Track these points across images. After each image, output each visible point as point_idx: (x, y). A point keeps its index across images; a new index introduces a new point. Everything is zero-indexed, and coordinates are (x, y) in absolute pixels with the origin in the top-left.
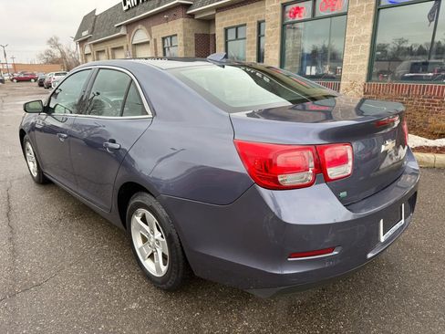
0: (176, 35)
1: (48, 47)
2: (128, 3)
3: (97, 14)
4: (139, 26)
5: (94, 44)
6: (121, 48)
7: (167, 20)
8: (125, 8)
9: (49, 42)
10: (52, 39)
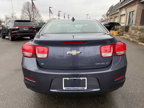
0: (134, 11)
1: (102, 17)
2: (121, 1)
3: (113, 6)
4: (123, 9)
5: (110, 16)
6: (117, 17)
7: (132, 6)
8: (120, 3)
9: (103, 16)
10: (103, 15)
